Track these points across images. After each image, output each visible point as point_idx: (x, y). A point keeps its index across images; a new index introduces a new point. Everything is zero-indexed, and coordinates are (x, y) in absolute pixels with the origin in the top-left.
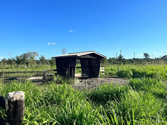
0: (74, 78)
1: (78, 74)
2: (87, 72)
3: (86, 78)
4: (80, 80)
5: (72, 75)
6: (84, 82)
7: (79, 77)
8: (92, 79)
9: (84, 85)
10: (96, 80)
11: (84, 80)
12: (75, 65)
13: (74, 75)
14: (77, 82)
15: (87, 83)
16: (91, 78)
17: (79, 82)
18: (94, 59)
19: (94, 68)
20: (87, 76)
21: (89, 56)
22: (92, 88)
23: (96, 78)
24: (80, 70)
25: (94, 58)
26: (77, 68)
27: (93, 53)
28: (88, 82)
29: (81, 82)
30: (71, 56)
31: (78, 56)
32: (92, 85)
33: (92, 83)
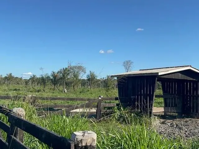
0: (150, 116)
1: (158, 109)
2: (176, 105)
3: (173, 118)
4: (162, 120)
5: (146, 111)
6: (169, 124)
7: (158, 114)
8: (185, 120)
9: (170, 130)
10: (194, 123)
11: (169, 121)
12: (153, 92)
13: (151, 110)
14: (156, 122)
15: (175, 126)
16: (183, 118)
17: (160, 124)
18: (190, 81)
19: (190, 98)
20: (174, 114)
21: (180, 74)
22: (187, 136)
23: (193, 119)
24: (162, 100)
25: (192, 79)
26: (156, 96)
27: (190, 69)
28: (177, 125)
29: (163, 123)
30: (145, 75)
31: (160, 74)
32: (186, 131)
33: (187, 127)
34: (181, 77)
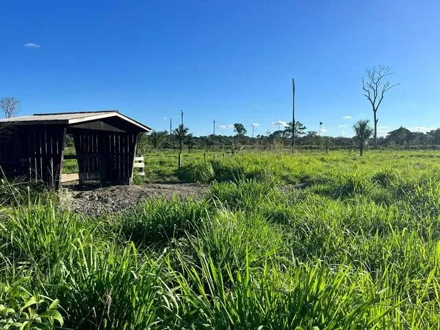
0: (57, 188)
1: (69, 177)
2: (96, 169)
3: (92, 187)
4: (76, 193)
5: (50, 181)
6: (87, 197)
7: (69, 184)
8: (110, 189)
9: (89, 205)
10: (124, 191)
11: (87, 192)
12: (61, 149)
13: (58, 178)
14: (67, 197)
15: (97, 199)
16: (108, 186)
17: (73, 199)
18: (117, 134)
19: (117, 158)
20: (95, 182)
21: (102, 123)
22: (114, 211)
23: (122, 187)
24: (74, 162)
25: (119, 130)
26: (66, 157)
27: (116, 117)
28: (99, 197)
29: (78, 196)
30: (45, 123)
31: (71, 122)
32: (113, 204)
33: (114, 198)
34: (103, 126)
